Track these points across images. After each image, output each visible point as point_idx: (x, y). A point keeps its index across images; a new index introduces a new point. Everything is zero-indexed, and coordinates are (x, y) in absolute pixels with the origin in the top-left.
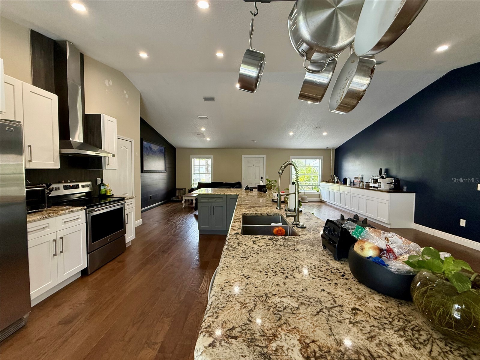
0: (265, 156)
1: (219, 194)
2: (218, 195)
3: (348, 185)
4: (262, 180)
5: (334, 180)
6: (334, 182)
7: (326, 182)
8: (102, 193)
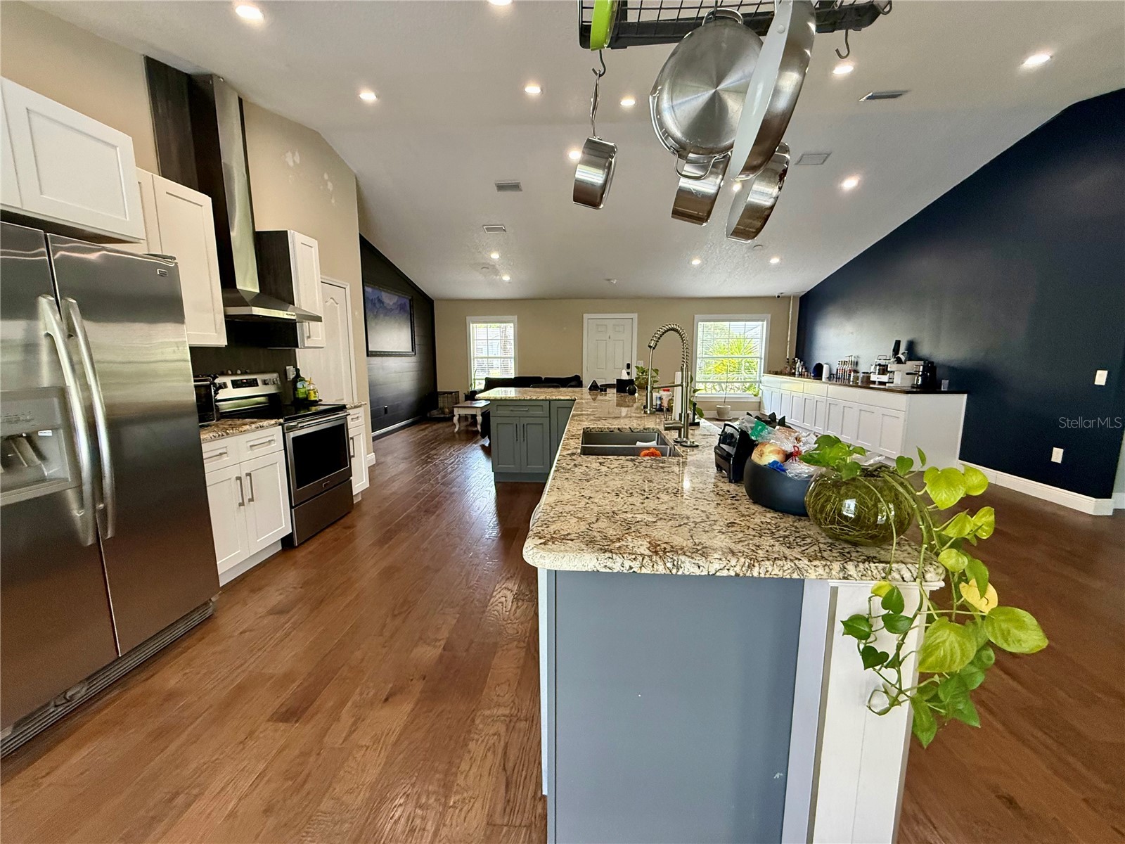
0: (635, 316)
1: (534, 398)
2: (533, 400)
3: (824, 380)
4: (629, 371)
5: (795, 369)
6: (794, 374)
7: (776, 373)
8: (301, 396)
